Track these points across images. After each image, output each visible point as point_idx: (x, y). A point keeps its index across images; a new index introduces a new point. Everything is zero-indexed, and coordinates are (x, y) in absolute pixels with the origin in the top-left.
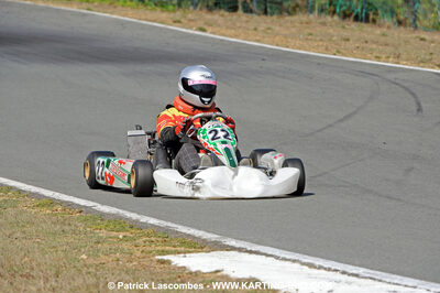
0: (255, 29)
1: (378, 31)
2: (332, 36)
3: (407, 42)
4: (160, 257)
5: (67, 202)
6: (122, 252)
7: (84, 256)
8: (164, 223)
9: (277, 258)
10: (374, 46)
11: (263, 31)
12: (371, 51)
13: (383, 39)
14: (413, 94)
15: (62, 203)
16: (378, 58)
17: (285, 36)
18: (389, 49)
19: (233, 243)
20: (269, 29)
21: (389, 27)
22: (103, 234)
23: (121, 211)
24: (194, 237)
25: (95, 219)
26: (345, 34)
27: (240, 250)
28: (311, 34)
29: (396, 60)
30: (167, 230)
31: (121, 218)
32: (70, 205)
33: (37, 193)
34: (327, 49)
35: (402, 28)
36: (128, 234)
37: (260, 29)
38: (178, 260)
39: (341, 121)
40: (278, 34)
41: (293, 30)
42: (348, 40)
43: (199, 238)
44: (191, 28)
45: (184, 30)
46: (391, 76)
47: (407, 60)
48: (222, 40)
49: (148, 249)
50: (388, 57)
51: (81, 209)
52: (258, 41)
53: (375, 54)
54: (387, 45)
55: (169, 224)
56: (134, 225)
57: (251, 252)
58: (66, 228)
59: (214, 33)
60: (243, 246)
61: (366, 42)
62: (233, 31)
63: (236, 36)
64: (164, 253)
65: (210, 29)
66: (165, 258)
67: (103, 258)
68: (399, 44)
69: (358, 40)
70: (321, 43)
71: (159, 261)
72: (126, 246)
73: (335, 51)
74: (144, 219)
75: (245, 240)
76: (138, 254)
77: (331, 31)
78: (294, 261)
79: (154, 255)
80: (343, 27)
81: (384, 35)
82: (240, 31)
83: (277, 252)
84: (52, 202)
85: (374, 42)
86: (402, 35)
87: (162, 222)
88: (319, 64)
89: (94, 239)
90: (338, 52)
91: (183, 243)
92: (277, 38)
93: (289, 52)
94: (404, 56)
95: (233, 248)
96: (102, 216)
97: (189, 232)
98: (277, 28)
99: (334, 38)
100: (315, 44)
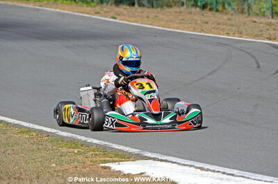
0: (148, 17)
1: (225, 17)
2: (197, 21)
3: (245, 24)
4: (103, 165)
5: (38, 130)
6: (78, 161)
7: (54, 165)
8: (103, 143)
9: (179, 164)
10: (224, 27)
11: (153, 18)
12: (223, 30)
13: (229, 22)
14: (253, 57)
15: (35, 130)
16: (228, 34)
17: (167, 21)
18: (234, 28)
19: (149, 155)
20: (156, 16)
21: (232, 15)
22: (64, 150)
23: (74, 135)
24: (124, 151)
25: (58, 141)
26: (206, 19)
27: (154, 159)
28: (183, 20)
29: (240, 35)
30: (105, 147)
31: (74, 139)
32: (41, 131)
33: (18, 125)
34: (195, 29)
36: (80, 150)
37: (151, 17)
38: (115, 167)
39: (209, 74)
40: (162, 20)
41: (171, 17)
42: (207, 23)
43: (127, 152)
44: (107, 17)
45: (103, 18)
46: (238, 46)
47: (247, 35)
48: (128, 25)
49: (94, 159)
50: (234, 34)
51: (48, 134)
52: (150, 24)
53: (225, 32)
54: (232, 25)
55: (107, 143)
56: (84, 144)
57: (162, 160)
58: (40, 147)
59: (122, 20)
60: (156, 157)
61: (219, 24)
62: (134, 19)
63: (136, 22)
64: (105, 162)
65: (119, 18)
66: (107, 165)
67: (66, 166)
68: (240, 25)
69: (213, 23)
70: (190, 25)
71: (102, 167)
72: (80, 158)
73: (200, 30)
74: (90, 140)
75: (157, 153)
76: (89, 163)
77: (196, 17)
78: (191, 166)
79: (99, 164)
80: (203, 15)
81: (229, 19)
82: (138, 18)
83: (179, 160)
84: (29, 130)
85: (225, 24)
86: (240, 19)
87: (102, 142)
88: (191, 39)
89: (59, 154)
90: (202, 30)
91: (116, 156)
92: (162, 23)
93: (171, 32)
94: (244, 32)
95: (149, 158)
96: (62, 138)
97: (119, 148)
98: (161, 16)
99: (198, 22)
100: (187, 26)
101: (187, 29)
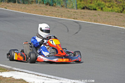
0: (21, 8)
1: (56, 9)
3: (64, 12)
10: (55, 13)
11: (23, 9)
13: (57, 11)
14: (66, 26)
16: (56, 16)
17: (30, 10)
18: (59, 14)
20: (25, 8)
21: (59, 8)
26: (47, 9)
28: (37, 9)
29: (61, 17)
34: (42, 14)
35: (63, 8)
37: (22, 8)
40: (28, 9)
41: (32, 8)
42: (48, 11)
44: (3, 8)
45: (1, 8)
46: (60, 21)
47: (64, 17)
48: (11, 11)
50: (59, 16)
54: (59, 12)
61: (53, 12)
62: (15, 9)
65: (8, 8)
68: (62, 13)
69: (50, 11)
70: (40, 12)
73: (44, 14)
77: (43, 9)
80: (46, 8)
81: (58, 10)
82: (17, 8)
85: (55, 12)
86: (63, 10)
88: (39, 18)
90: (45, 14)
92: (27, 11)
93: (31, 15)
94: (63, 16)
98: (27, 8)
99: (44, 11)
100: (38, 12)
101: (38, 14)
